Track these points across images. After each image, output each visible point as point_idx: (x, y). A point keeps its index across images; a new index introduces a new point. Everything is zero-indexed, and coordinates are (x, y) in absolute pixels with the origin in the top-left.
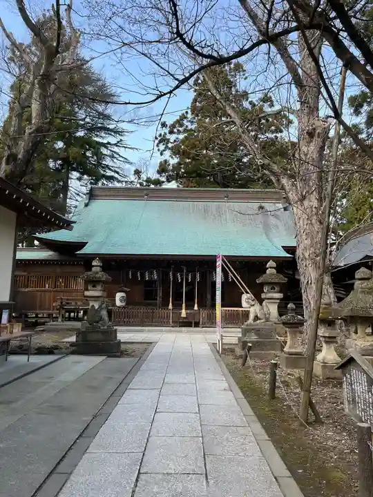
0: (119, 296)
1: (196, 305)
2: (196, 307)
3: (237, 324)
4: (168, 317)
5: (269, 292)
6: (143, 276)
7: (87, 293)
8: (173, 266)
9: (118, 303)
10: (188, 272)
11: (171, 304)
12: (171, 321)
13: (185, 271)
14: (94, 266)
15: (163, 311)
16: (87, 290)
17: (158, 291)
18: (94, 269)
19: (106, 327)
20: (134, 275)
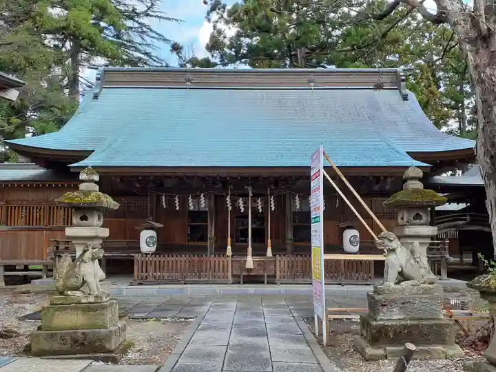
0: (146, 235)
1: (269, 250)
2: (269, 253)
3: (336, 278)
4: (225, 269)
5: (409, 224)
6: (184, 203)
7: (69, 232)
8: (231, 187)
9: (144, 248)
10: (255, 196)
11: (229, 248)
12: (230, 274)
13: (251, 195)
14: (83, 181)
15: (217, 259)
16: (72, 225)
17: (209, 226)
18: (82, 186)
19: (92, 299)
20: (171, 203)
